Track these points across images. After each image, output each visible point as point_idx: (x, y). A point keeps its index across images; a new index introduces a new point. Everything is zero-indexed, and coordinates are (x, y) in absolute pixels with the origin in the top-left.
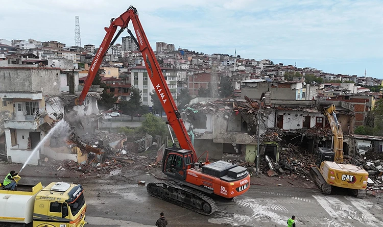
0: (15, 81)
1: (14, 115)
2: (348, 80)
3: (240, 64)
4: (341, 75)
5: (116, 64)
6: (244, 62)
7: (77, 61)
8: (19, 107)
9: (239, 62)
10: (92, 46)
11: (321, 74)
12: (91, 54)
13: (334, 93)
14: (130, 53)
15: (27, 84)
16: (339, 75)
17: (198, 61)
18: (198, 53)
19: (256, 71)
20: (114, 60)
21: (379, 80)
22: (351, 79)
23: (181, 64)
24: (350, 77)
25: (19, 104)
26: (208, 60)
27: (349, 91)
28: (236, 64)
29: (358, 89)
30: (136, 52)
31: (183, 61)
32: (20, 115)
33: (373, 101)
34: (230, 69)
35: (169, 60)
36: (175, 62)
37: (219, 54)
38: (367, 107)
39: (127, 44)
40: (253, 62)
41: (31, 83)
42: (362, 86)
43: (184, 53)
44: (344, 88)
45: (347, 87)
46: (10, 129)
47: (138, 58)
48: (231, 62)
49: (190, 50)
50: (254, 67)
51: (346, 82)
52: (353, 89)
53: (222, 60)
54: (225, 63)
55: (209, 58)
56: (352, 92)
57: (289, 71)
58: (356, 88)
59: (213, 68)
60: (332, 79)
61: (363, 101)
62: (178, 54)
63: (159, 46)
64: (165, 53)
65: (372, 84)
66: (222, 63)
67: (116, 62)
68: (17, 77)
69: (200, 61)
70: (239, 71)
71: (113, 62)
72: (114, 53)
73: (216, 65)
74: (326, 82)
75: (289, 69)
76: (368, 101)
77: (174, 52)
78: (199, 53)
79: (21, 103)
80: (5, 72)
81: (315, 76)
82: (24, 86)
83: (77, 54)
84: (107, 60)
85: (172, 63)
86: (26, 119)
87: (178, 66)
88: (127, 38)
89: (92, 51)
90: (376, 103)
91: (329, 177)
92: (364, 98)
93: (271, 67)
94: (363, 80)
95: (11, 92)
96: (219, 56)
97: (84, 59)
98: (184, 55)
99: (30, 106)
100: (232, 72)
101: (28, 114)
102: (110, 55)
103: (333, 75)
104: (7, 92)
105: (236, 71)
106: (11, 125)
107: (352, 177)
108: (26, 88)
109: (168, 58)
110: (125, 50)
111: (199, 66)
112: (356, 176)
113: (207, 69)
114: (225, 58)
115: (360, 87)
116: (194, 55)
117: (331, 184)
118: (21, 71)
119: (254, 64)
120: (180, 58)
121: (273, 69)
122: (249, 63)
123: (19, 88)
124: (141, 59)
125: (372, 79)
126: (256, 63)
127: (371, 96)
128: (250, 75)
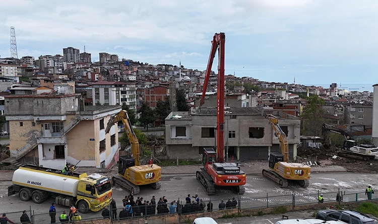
0: (48, 107)
1: (42, 133)
2: (280, 87)
3: (185, 74)
4: (274, 83)
5: (60, 77)
6: (188, 72)
7: (18, 74)
8: (46, 127)
9: (184, 72)
10: (31, 57)
11: (258, 83)
12: (32, 66)
13: (270, 101)
14: (73, 65)
15: (57, 109)
16: (273, 83)
17: (144, 71)
18: (142, 63)
19: (200, 81)
20: (57, 72)
21: (306, 87)
22: (284, 86)
23: (128, 75)
24: (282, 85)
25: (46, 125)
26: (154, 71)
27: (282, 98)
28: (181, 74)
29: (289, 95)
30: (79, 64)
31: (130, 72)
32: (47, 133)
33: (301, 108)
34: (176, 79)
35: (116, 71)
36: (121, 74)
37: (164, 65)
38: (297, 112)
39: (69, 55)
40: (196, 73)
41: (60, 108)
42: (292, 92)
43: (129, 64)
44: (278, 96)
45: (279, 94)
46: (42, 144)
47: (83, 70)
48: (176, 73)
49: (134, 61)
50: (198, 78)
51: (279, 89)
52: (285, 95)
53: (167, 70)
54: (171, 73)
55: (154, 68)
56: (284, 98)
57: (229, 80)
58: (287, 95)
59: (160, 79)
60: (267, 87)
61: (293, 107)
62: (123, 65)
63: (102, 57)
64: (109, 64)
65: (301, 91)
66: (167, 73)
67: (60, 74)
68: (49, 104)
69: (147, 72)
70: (185, 81)
71: (57, 74)
72: (56, 65)
73: (163, 75)
74: (262, 90)
75: (229, 78)
76: (297, 108)
77: (118, 63)
78: (144, 64)
79: (48, 124)
80: (39, 100)
81: (253, 85)
82: (54, 110)
83: (18, 68)
84: (50, 72)
85: (119, 74)
86: (52, 135)
87: (125, 77)
88: (69, 50)
89: (32, 63)
90: (303, 109)
91: (286, 173)
92: (294, 105)
93: (213, 77)
94: (293, 87)
95: (44, 116)
96: (164, 67)
97: (24, 71)
98: (129, 66)
99: (55, 125)
100: (179, 83)
101: (54, 132)
102: (53, 68)
103: (268, 83)
104: (40, 116)
105: (181, 82)
106: (42, 141)
107: (301, 171)
108: (56, 112)
109: (113, 70)
110: (67, 61)
111: (146, 77)
112: (304, 170)
113: (155, 80)
114: (169, 69)
115: (290, 94)
116: (139, 66)
117: (287, 178)
118: (53, 99)
119: (197, 74)
120: (125, 68)
121: (215, 78)
122: (192, 73)
123: (50, 112)
124: (85, 71)
125: (300, 86)
126: (199, 74)
127: (300, 102)
128: (196, 85)
